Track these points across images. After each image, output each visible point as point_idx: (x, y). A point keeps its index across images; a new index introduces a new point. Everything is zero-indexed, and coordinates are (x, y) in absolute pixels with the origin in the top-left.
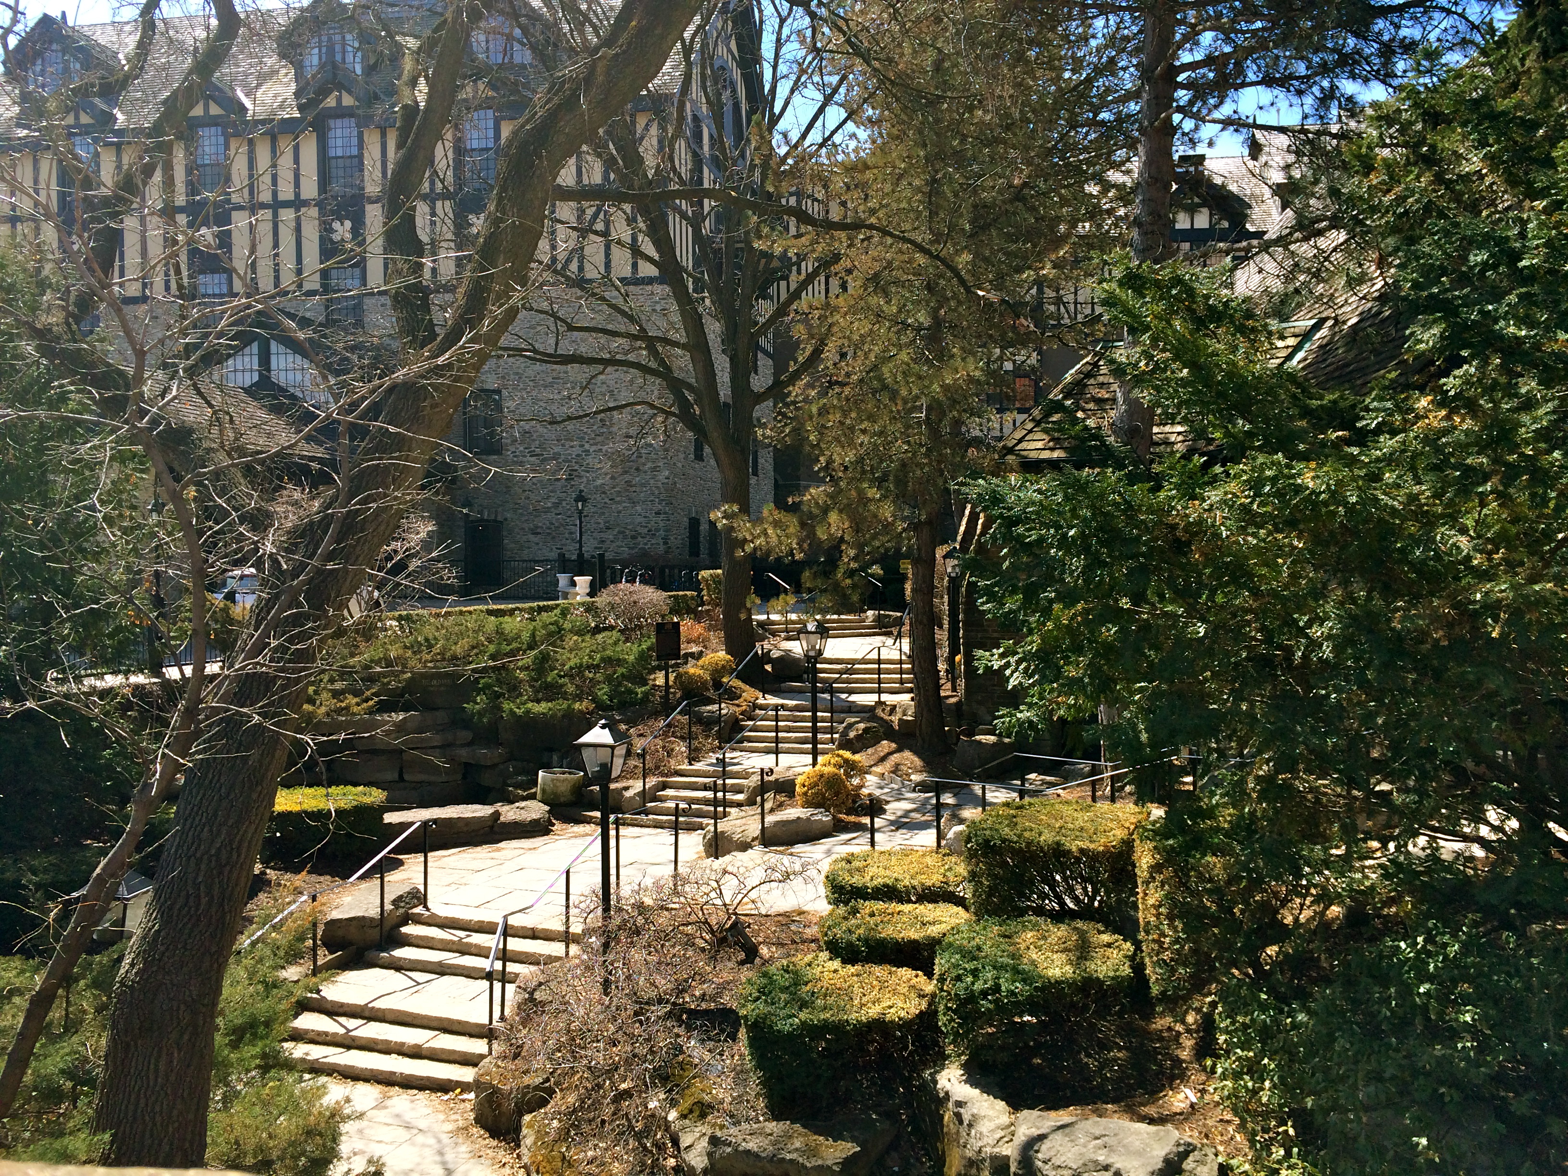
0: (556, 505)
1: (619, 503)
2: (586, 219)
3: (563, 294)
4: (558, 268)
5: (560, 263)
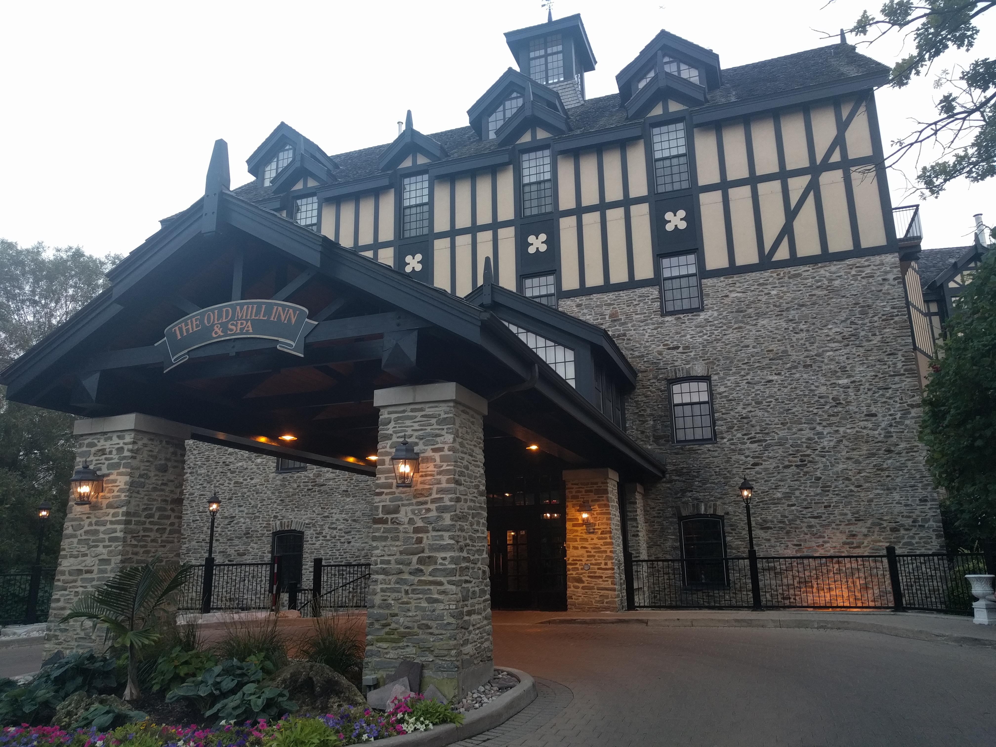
0: (788, 496)
1: (867, 490)
2: (793, 203)
3: (775, 275)
4: (767, 251)
5: (768, 246)
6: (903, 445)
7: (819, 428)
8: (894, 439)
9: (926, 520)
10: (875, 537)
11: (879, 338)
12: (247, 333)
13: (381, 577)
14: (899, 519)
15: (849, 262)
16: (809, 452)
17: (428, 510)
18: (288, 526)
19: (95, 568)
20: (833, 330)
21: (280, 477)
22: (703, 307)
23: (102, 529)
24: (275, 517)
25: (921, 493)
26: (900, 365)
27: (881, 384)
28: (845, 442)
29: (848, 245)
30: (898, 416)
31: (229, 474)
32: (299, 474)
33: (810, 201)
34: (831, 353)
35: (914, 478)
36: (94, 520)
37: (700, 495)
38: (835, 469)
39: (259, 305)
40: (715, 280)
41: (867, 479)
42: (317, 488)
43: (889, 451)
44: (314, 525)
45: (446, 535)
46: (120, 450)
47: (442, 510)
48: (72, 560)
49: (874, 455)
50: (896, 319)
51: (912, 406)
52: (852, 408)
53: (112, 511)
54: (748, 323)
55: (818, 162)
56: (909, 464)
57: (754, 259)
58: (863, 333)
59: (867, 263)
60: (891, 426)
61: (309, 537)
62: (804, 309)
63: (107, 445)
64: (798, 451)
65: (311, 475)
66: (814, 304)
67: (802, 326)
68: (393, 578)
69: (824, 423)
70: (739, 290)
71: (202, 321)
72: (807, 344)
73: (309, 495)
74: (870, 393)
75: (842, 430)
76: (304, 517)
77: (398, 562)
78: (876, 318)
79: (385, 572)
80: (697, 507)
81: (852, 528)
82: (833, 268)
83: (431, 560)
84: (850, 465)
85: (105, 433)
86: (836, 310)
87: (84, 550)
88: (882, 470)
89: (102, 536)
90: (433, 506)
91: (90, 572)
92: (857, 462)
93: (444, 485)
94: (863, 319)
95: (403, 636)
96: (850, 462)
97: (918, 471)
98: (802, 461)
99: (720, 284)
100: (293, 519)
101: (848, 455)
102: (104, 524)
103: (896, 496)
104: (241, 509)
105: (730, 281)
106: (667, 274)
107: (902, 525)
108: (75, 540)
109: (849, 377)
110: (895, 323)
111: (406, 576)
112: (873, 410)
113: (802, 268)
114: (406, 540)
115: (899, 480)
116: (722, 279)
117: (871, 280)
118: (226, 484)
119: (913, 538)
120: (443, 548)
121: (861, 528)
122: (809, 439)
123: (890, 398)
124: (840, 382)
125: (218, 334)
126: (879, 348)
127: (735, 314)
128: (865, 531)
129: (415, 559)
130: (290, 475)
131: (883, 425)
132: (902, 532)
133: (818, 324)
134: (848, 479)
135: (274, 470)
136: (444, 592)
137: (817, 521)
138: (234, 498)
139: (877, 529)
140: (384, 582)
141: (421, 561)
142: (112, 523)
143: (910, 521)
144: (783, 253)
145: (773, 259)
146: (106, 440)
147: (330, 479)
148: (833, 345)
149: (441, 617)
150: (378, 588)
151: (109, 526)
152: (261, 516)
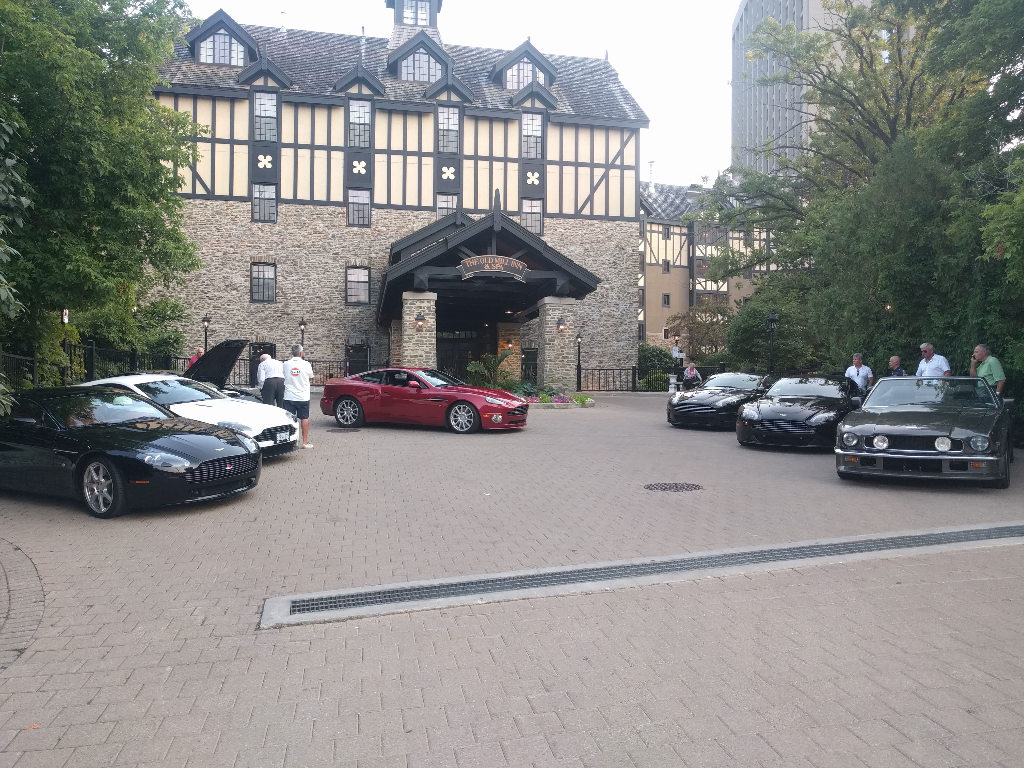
1: (610, 341)
2: (595, 184)
3: (581, 222)
4: (579, 208)
5: (580, 205)
6: (628, 321)
7: (593, 309)
8: (625, 317)
9: (632, 357)
10: (610, 363)
11: (625, 266)
12: (501, 269)
13: (549, 362)
14: (621, 355)
15: (617, 223)
16: (586, 320)
17: (565, 341)
18: (262, 340)
19: (424, 355)
20: (606, 258)
21: (254, 305)
22: (543, 234)
23: (424, 340)
24: (251, 333)
25: (632, 344)
26: (632, 281)
27: (623, 290)
28: (603, 317)
29: (618, 214)
30: (628, 306)
31: (207, 300)
32: (269, 305)
33: (603, 184)
34: (603, 270)
35: (630, 337)
36: (420, 336)
37: (533, 338)
38: (597, 330)
39: (505, 259)
40: (551, 219)
41: (610, 336)
42: (286, 316)
43: (622, 323)
44: (284, 340)
45: (572, 350)
46: (429, 308)
47: (570, 341)
48: (411, 351)
49: (615, 324)
50: (634, 257)
51: (634, 302)
52: (609, 300)
53: (428, 333)
54: (565, 248)
55: (610, 162)
56: (629, 330)
57: (572, 212)
58: (618, 262)
59: (625, 225)
60: (624, 311)
61: (280, 348)
62: (593, 244)
63: (422, 305)
64: (582, 319)
65: (280, 307)
66: (599, 242)
67: (591, 254)
68: (553, 363)
69: (596, 306)
70: (563, 227)
71: (479, 261)
72: (593, 264)
73: (279, 320)
74: (617, 293)
75: (603, 310)
76: (276, 335)
77: (555, 358)
78: (625, 255)
79: (550, 361)
80: (530, 344)
81: (601, 359)
82: (609, 225)
83: (567, 357)
84: (604, 328)
85: (420, 300)
86: (608, 248)
87: (417, 347)
88: (618, 332)
89: (425, 342)
90: (567, 340)
91: (422, 356)
92: (608, 327)
93: (570, 333)
94: (619, 255)
95: (557, 381)
96: (604, 327)
97: (633, 333)
98: (583, 324)
99: (553, 222)
100: (267, 335)
101: (604, 323)
102: (425, 338)
103: (622, 345)
104: (220, 326)
105: (558, 221)
106: (524, 210)
107: (622, 358)
108: (411, 344)
109: (610, 284)
110: (633, 259)
111: (558, 362)
112: (618, 302)
113: (595, 222)
114: (557, 351)
115: (623, 337)
116: (555, 219)
117: (626, 235)
118: (205, 307)
119: (626, 364)
120: (571, 354)
121: (605, 359)
122: (588, 314)
123: (626, 297)
124: (605, 286)
125: (487, 268)
126: (624, 271)
127: (560, 242)
128: (606, 360)
129: (561, 357)
130: (262, 305)
131: (621, 310)
132: (622, 361)
133: (599, 254)
134: (603, 335)
135: (248, 300)
136: (571, 368)
137: (586, 354)
138: (213, 317)
139: (612, 360)
140: (550, 364)
141: (563, 358)
142: (429, 337)
143: (626, 356)
144: (586, 211)
145: (582, 214)
146: (421, 302)
147: (295, 311)
148: (604, 266)
149: (570, 375)
150: (548, 366)
151: (428, 339)
152: (239, 332)
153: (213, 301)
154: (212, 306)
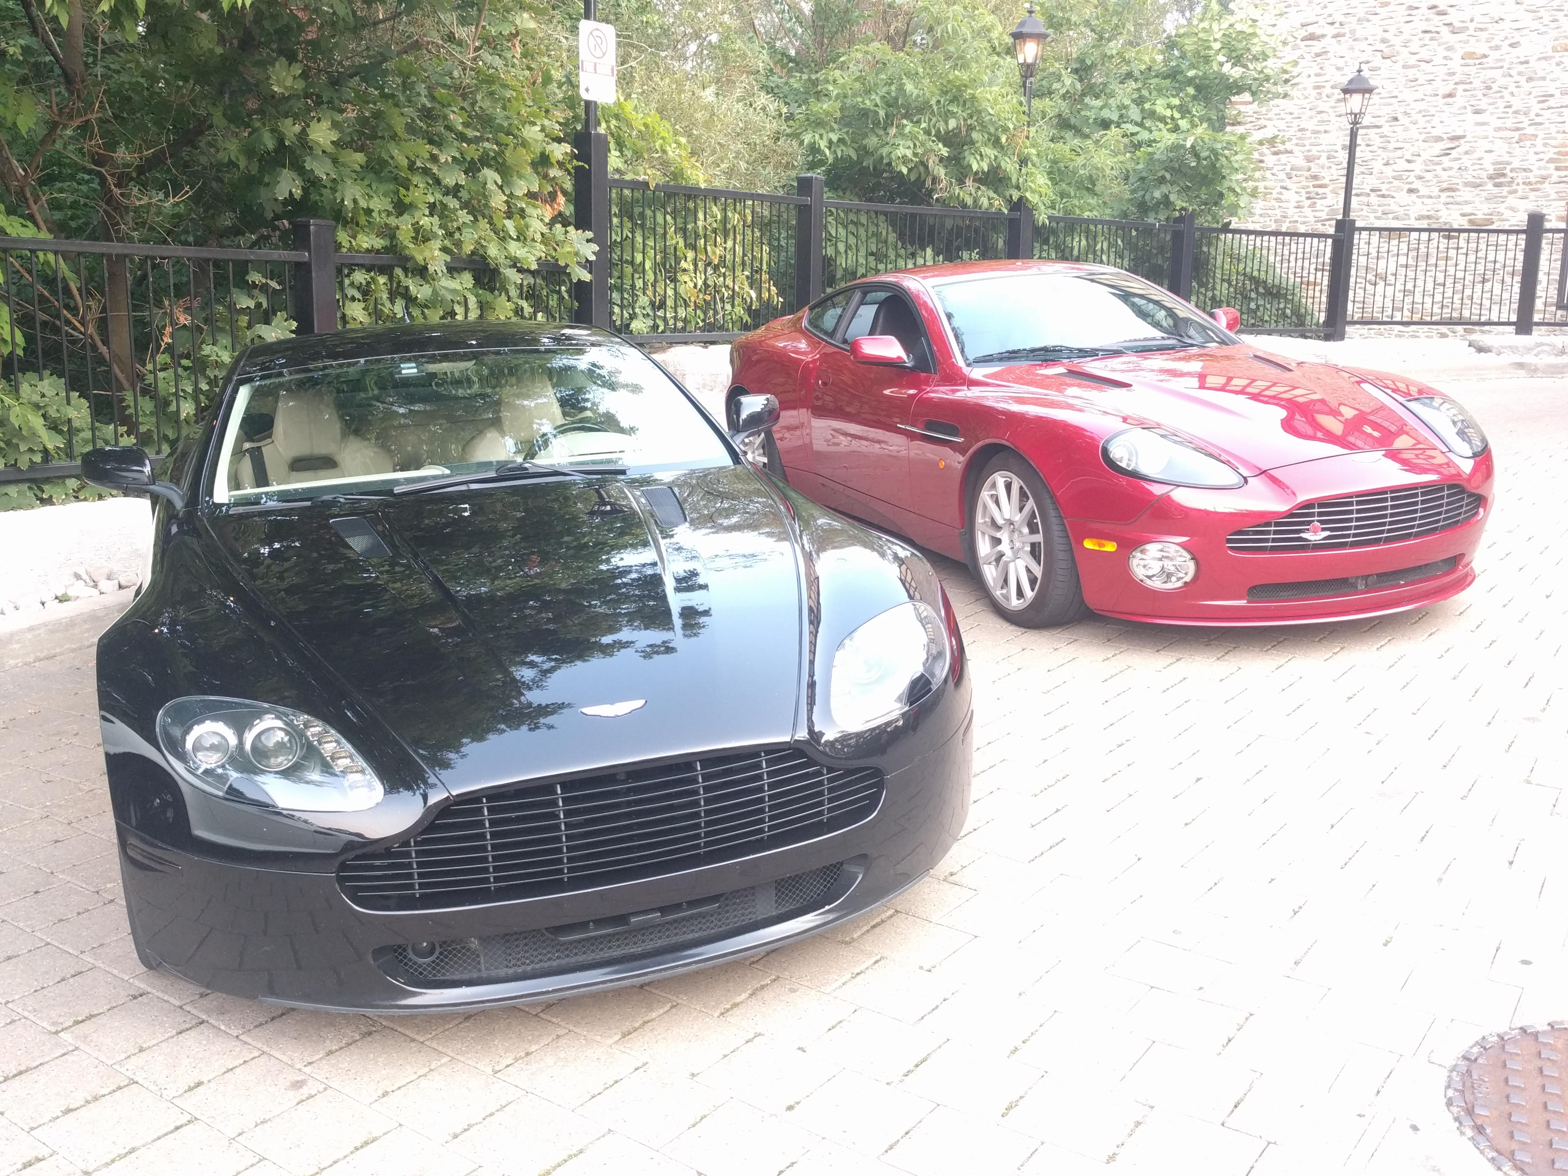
153: (1462, 36)
154: (1461, 52)
